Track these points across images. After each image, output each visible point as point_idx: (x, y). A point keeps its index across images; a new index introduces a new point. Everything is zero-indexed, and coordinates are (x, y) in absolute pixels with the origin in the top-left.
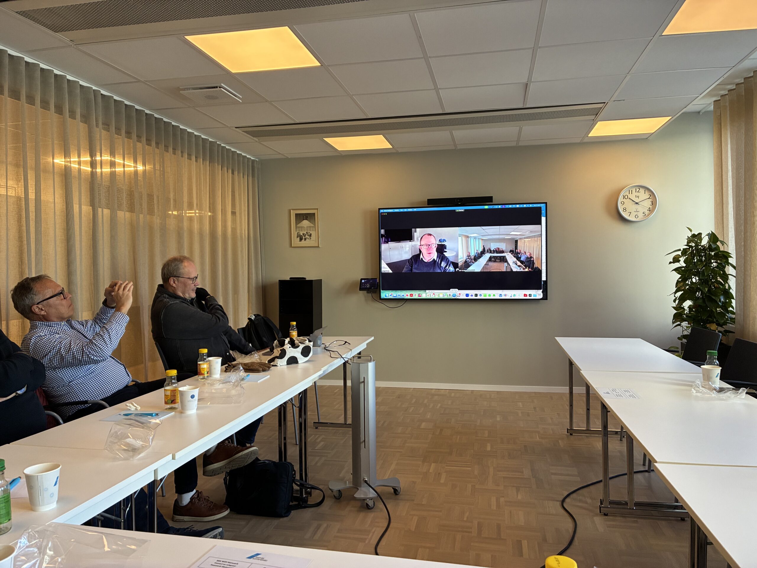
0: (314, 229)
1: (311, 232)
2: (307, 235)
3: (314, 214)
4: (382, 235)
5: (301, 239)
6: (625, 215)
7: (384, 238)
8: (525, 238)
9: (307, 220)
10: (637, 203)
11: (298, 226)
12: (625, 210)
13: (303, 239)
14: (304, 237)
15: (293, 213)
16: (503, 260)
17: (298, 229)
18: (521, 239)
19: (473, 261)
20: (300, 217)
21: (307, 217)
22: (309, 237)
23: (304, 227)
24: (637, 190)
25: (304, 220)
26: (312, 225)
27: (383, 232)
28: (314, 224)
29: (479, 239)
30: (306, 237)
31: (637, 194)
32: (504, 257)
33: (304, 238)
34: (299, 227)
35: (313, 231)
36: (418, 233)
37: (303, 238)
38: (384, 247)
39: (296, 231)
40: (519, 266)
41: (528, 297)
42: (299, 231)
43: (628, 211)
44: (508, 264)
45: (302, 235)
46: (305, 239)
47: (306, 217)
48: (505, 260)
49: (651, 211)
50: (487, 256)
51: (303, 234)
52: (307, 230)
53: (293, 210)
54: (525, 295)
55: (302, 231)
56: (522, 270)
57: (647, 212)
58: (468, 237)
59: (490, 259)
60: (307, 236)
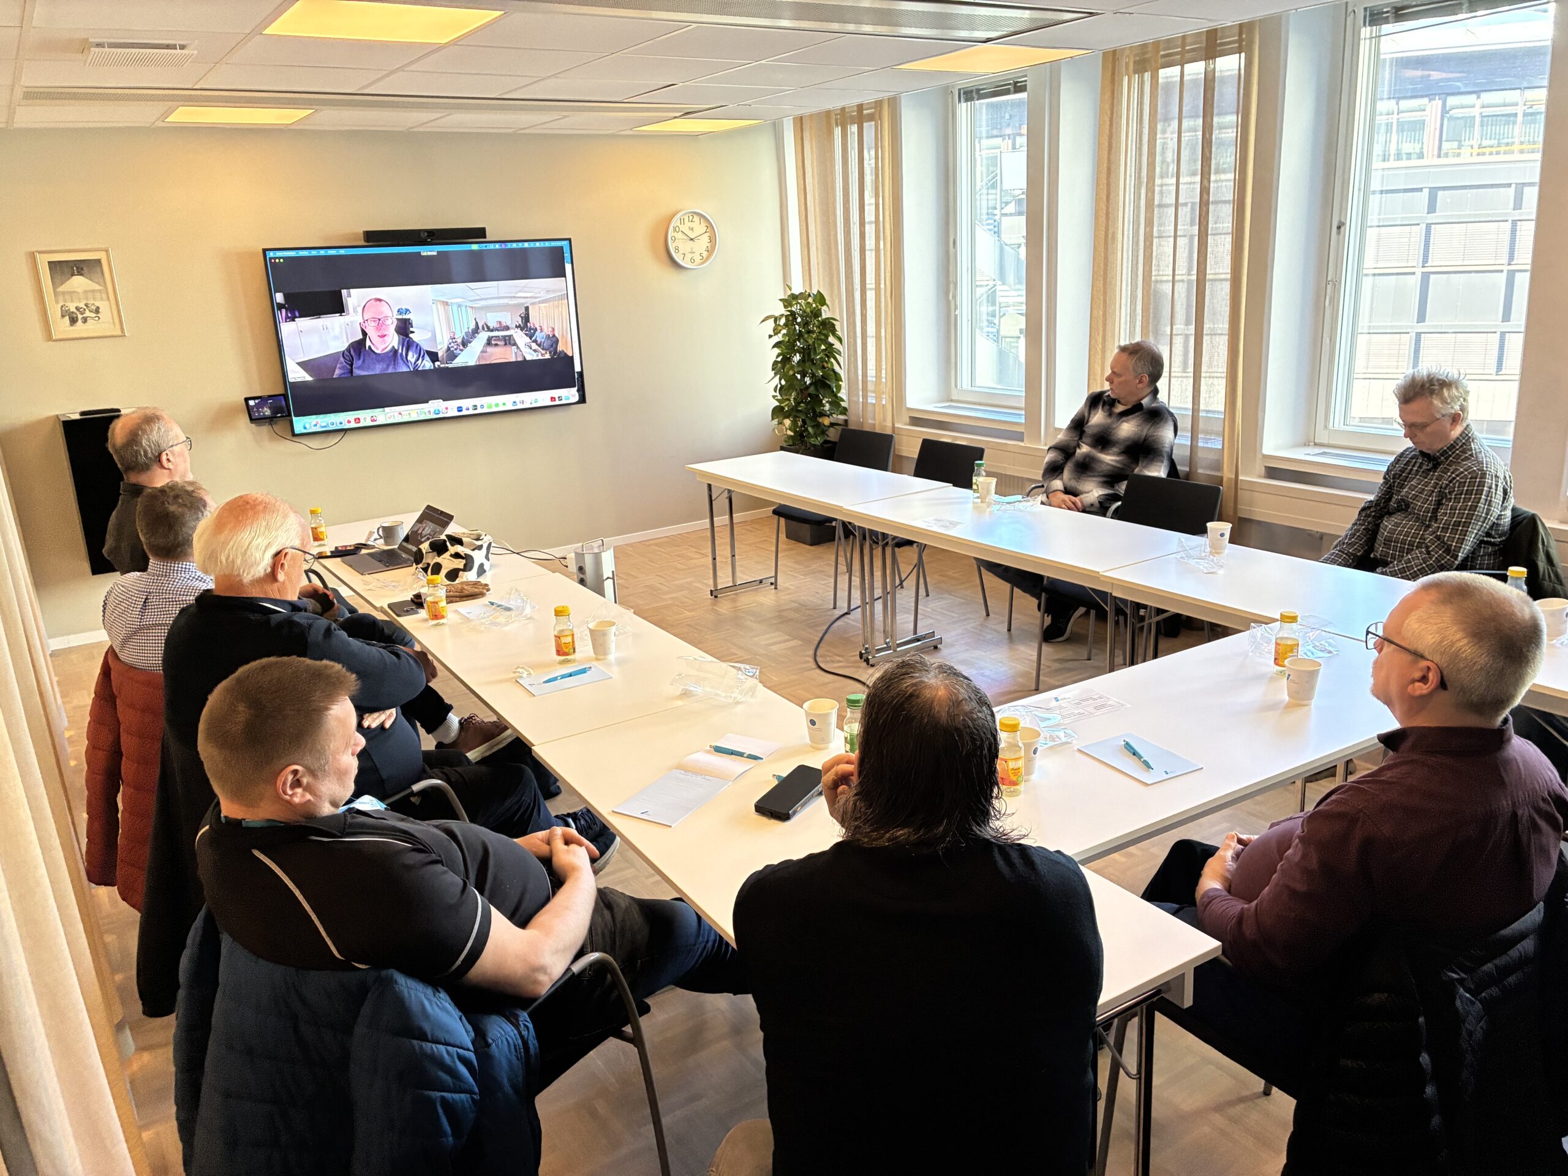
0: (104, 296)
1: (97, 304)
2: (87, 311)
3: (99, 261)
4: (278, 304)
5: (73, 321)
6: (678, 258)
7: (284, 311)
8: (540, 302)
9: (82, 275)
10: (692, 239)
11: (61, 289)
12: (677, 249)
13: (77, 320)
14: (82, 314)
15: (43, 262)
16: (509, 341)
17: (61, 298)
18: (533, 304)
19: (461, 347)
20: (63, 269)
21: (82, 269)
22: (94, 315)
23: (77, 292)
24: (691, 218)
25: (73, 275)
26: (97, 287)
27: (279, 298)
28: (102, 284)
29: (466, 306)
30: (85, 315)
31: (691, 224)
32: (510, 336)
33: (80, 316)
34: (63, 293)
35: (102, 299)
36: (354, 298)
37: (77, 317)
38: (287, 329)
39: (57, 302)
40: (535, 351)
41: (557, 402)
42: (65, 301)
43: (681, 252)
44: (518, 348)
45: (75, 310)
46: (85, 320)
47: (77, 268)
48: (512, 342)
49: (710, 251)
50: (483, 336)
51: (77, 309)
52: (87, 298)
53: (40, 252)
54: (553, 399)
55: (72, 301)
56: (540, 357)
57: (705, 254)
58: (446, 304)
59: (489, 343)
60: (88, 313)
